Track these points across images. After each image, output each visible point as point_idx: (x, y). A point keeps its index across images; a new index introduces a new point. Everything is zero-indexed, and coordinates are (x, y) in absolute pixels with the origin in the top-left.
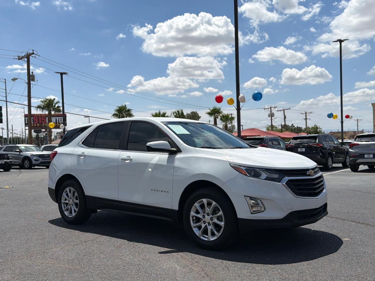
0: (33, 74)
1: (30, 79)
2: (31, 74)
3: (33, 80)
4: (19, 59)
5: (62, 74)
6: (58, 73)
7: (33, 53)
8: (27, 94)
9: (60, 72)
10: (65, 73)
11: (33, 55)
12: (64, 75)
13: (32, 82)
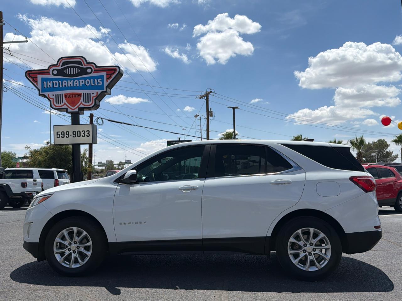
0: (212, 110)
1: (209, 115)
2: (209, 110)
3: (211, 115)
4: (200, 98)
5: (234, 108)
6: (231, 107)
7: (211, 92)
8: (206, 129)
9: (232, 107)
10: (237, 108)
11: (211, 94)
12: (236, 110)
13: (210, 118)
